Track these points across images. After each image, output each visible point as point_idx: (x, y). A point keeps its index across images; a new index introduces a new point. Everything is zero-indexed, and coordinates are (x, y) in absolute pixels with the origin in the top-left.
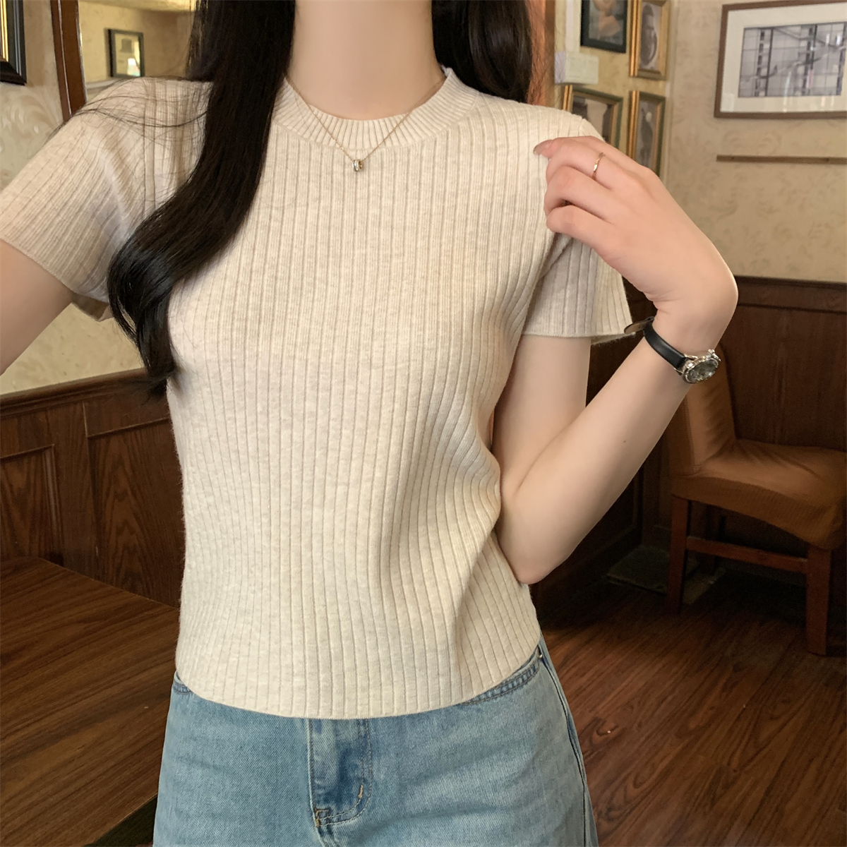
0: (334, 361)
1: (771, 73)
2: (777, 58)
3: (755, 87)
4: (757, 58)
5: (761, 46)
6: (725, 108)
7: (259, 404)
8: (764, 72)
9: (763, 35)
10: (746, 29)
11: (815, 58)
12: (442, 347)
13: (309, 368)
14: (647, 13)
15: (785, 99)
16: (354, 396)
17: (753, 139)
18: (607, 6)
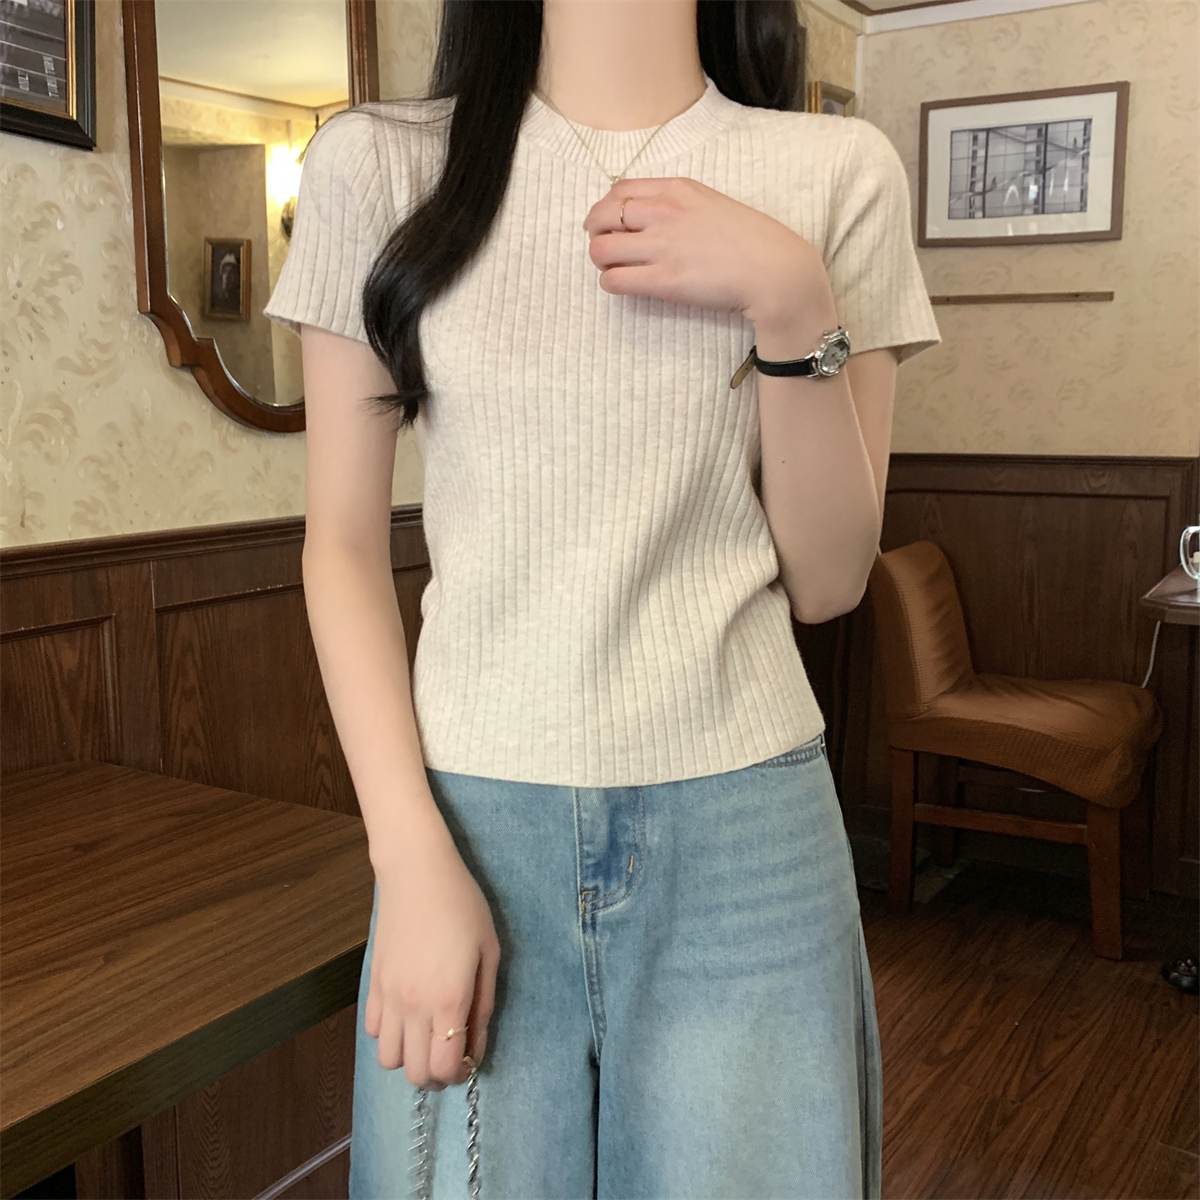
1: (988, 187)
2: (995, 169)
3: (969, 206)
4: (970, 168)
5: (975, 152)
6: (933, 232)
8: (979, 187)
9: (975, 139)
10: (952, 132)
11: (1048, 166)
17: (974, 274)
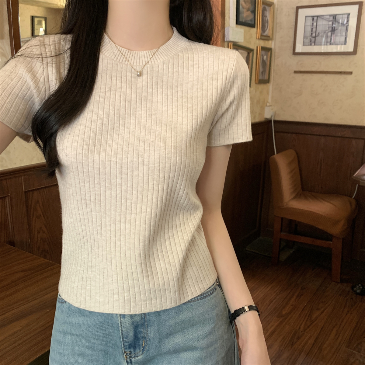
0: (128, 162)
1: (317, 35)
2: (319, 29)
3: (310, 41)
4: (311, 29)
5: (313, 24)
6: (298, 50)
7: (96, 180)
8: (314, 35)
9: (313, 19)
10: (306, 17)
11: (335, 29)
12: (174, 157)
13: (118, 165)
14: (264, 10)
15: (323, 46)
16: (137, 177)
17: (309, 63)
18: (247, 7)
